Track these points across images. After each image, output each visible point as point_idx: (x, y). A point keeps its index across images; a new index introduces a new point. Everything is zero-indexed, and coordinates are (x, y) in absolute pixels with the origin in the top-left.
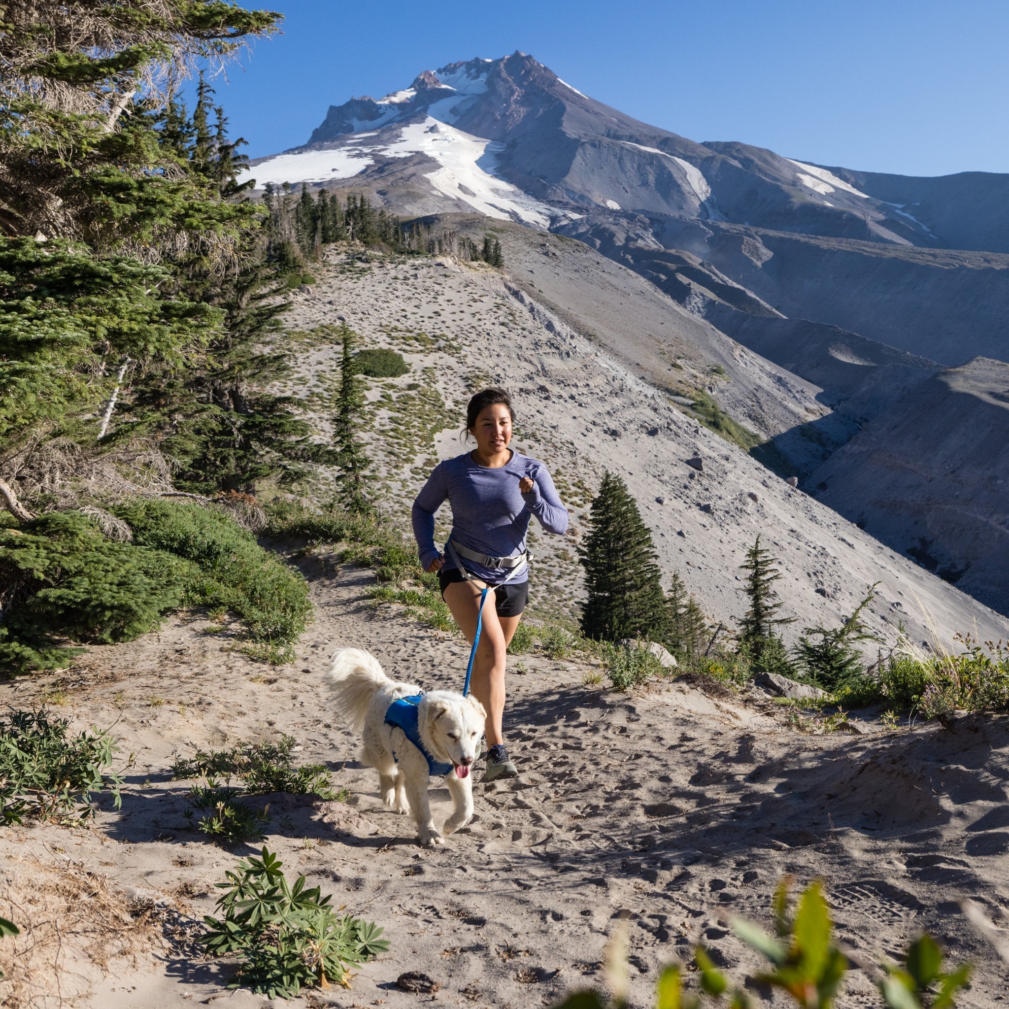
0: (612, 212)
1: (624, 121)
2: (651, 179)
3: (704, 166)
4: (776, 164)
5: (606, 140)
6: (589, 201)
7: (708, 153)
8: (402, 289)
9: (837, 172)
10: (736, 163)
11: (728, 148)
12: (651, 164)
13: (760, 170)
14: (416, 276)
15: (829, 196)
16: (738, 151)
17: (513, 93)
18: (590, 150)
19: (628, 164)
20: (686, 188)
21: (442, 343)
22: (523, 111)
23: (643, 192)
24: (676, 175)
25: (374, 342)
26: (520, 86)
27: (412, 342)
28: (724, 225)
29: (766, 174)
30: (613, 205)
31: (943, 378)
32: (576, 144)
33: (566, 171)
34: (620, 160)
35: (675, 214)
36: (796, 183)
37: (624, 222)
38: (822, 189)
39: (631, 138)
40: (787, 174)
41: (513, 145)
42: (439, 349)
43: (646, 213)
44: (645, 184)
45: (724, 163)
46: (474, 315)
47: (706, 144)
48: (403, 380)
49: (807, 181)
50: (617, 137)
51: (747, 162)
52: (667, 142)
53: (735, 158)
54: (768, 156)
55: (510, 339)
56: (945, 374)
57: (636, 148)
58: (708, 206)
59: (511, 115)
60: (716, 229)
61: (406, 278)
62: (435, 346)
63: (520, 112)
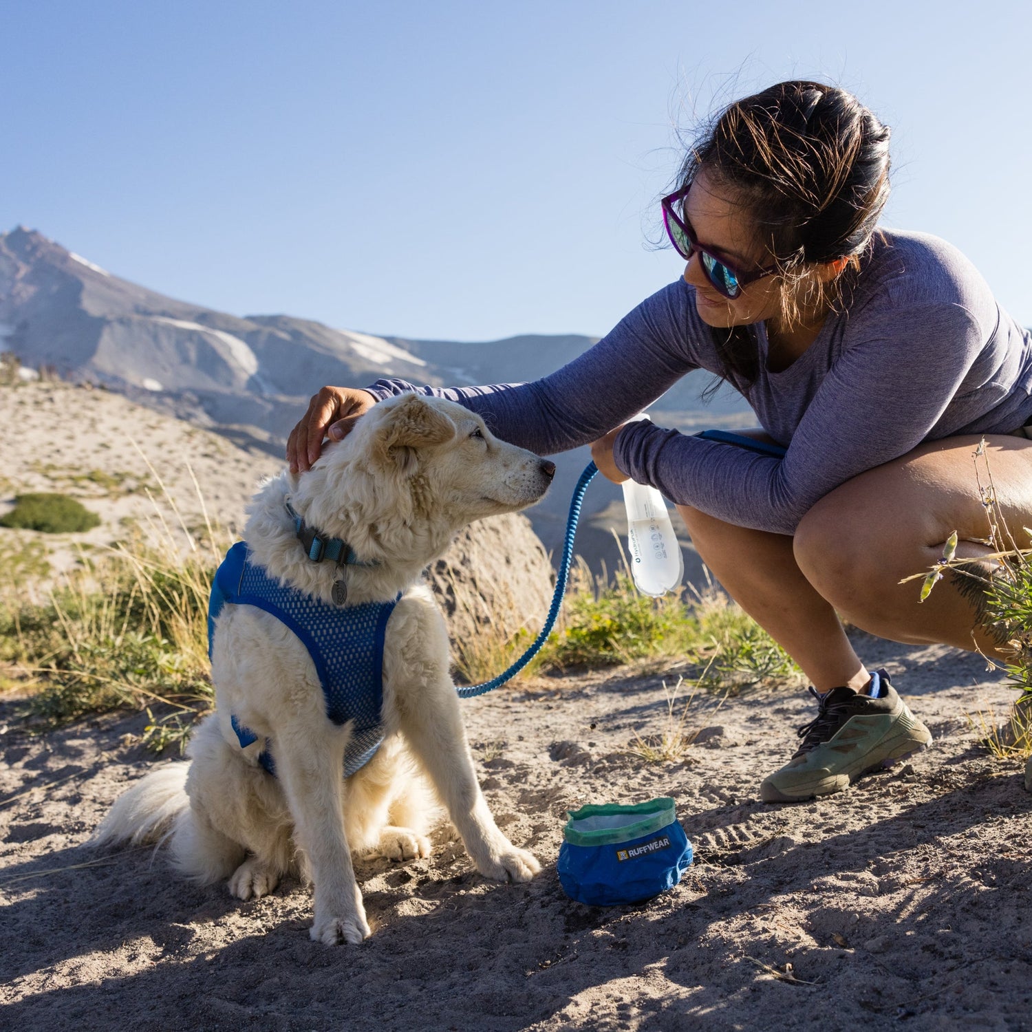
0: (152, 393)
1: (152, 297)
2: (193, 355)
3: (250, 339)
4: (327, 335)
5: (136, 318)
6: (124, 382)
7: (252, 326)
8: (37, 417)
9: (391, 340)
10: (284, 336)
11: (273, 320)
12: (190, 339)
13: (311, 341)
14: (51, 400)
15: (387, 365)
16: (285, 323)
17: (17, 270)
18: (119, 329)
19: (164, 341)
20: (232, 363)
21: (132, 484)
22: (32, 290)
23: (187, 371)
24: (221, 351)
25: (26, 485)
26: (27, 262)
27: (85, 483)
28: (283, 398)
29: (318, 345)
30: (152, 385)
31: (596, 525)
32: (101, 323)
33: (92, 351)
34: (155, 338)
35: (225, 390)
36: (351, 352)
37: (169, 401)
38: (379, 358)
39: (164, 314)
40: (340, 344)
41: (24, 326)
42: (130, 492)
43: (194, 391)
44: (186, 360)
45: (272, 336)
46: (160, 445)
47: (251, 319)
48: (95, 536)
49: (362, 351)
50: (147, 313)
51: (296, 334)
52: (204, 317)
53: (283, 330)
54: (317, 327)
55: (224, 474)
56: (595, 520)
57: (171, 325)
58: (260, 380)
59: (19, 294)
60: (276, 404)
61: (37, 403)
62: (123, 488)
63: (27, 292)
